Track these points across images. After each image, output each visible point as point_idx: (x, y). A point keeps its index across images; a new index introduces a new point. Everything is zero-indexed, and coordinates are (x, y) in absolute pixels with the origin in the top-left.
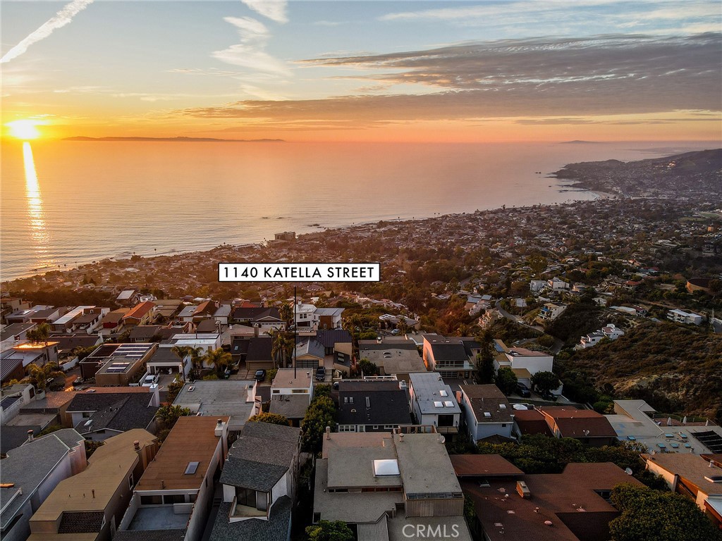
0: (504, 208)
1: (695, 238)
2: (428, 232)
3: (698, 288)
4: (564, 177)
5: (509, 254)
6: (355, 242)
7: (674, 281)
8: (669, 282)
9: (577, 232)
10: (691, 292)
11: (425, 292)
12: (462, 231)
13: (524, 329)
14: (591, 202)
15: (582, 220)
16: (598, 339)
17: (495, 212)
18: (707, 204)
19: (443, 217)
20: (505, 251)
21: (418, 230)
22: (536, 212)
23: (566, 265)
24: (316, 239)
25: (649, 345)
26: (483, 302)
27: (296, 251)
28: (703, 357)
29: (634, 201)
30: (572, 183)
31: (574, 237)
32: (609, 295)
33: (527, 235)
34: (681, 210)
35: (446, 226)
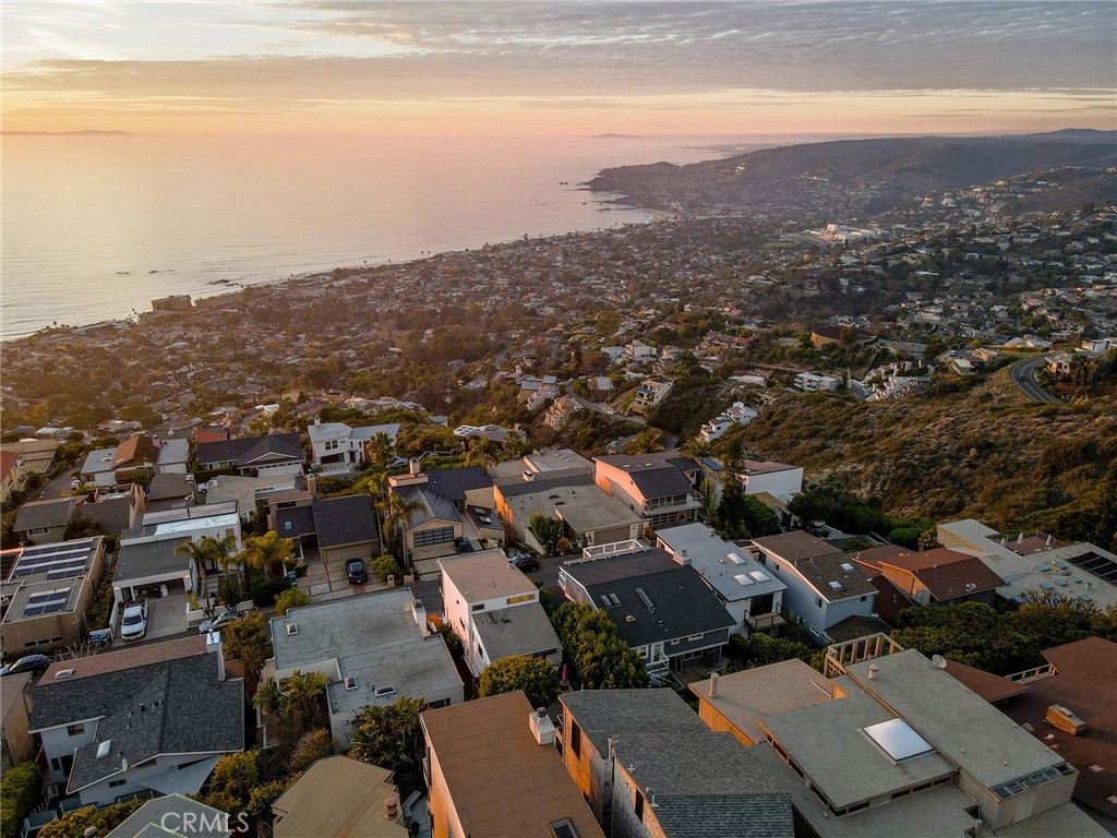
0: (526, 239)
1: (795, 270)
2: (418, 283)
3: (828, 341)
4: (603, 190)
5: (549, 311)
6: (299, 306)
7: (794, 334)
8: (788, 334)
9: (638, 270)
10: (819, 347)
11: (446, 380)
12: (472, 279)
13: (617, 423)
14: (647, 225)
15: (640, 252)
16: (725, 426)
17: (515, 245)
18: (792, 222)
19: (435, 257)
20: (543, 306)
21: (401, 281)
22: (573, 243)
23: (644, 321)
24: (229, 305)
25: (796, 427)
26: (547, 387)
27: (199, 329)
28: (870, 437)
29: (702, 222)
30: (614, 197)
31: (637, 279)
32: (714, 361)
33: (570, 279)
34: (763, 233)
35: (444, 272)
